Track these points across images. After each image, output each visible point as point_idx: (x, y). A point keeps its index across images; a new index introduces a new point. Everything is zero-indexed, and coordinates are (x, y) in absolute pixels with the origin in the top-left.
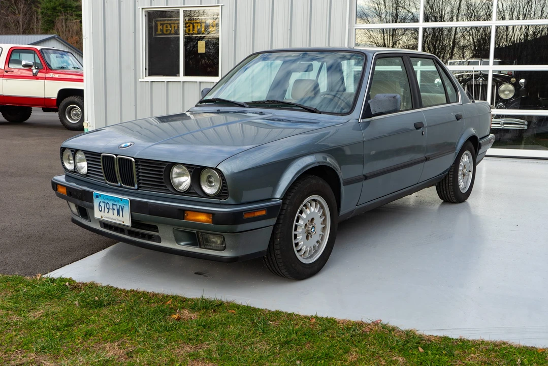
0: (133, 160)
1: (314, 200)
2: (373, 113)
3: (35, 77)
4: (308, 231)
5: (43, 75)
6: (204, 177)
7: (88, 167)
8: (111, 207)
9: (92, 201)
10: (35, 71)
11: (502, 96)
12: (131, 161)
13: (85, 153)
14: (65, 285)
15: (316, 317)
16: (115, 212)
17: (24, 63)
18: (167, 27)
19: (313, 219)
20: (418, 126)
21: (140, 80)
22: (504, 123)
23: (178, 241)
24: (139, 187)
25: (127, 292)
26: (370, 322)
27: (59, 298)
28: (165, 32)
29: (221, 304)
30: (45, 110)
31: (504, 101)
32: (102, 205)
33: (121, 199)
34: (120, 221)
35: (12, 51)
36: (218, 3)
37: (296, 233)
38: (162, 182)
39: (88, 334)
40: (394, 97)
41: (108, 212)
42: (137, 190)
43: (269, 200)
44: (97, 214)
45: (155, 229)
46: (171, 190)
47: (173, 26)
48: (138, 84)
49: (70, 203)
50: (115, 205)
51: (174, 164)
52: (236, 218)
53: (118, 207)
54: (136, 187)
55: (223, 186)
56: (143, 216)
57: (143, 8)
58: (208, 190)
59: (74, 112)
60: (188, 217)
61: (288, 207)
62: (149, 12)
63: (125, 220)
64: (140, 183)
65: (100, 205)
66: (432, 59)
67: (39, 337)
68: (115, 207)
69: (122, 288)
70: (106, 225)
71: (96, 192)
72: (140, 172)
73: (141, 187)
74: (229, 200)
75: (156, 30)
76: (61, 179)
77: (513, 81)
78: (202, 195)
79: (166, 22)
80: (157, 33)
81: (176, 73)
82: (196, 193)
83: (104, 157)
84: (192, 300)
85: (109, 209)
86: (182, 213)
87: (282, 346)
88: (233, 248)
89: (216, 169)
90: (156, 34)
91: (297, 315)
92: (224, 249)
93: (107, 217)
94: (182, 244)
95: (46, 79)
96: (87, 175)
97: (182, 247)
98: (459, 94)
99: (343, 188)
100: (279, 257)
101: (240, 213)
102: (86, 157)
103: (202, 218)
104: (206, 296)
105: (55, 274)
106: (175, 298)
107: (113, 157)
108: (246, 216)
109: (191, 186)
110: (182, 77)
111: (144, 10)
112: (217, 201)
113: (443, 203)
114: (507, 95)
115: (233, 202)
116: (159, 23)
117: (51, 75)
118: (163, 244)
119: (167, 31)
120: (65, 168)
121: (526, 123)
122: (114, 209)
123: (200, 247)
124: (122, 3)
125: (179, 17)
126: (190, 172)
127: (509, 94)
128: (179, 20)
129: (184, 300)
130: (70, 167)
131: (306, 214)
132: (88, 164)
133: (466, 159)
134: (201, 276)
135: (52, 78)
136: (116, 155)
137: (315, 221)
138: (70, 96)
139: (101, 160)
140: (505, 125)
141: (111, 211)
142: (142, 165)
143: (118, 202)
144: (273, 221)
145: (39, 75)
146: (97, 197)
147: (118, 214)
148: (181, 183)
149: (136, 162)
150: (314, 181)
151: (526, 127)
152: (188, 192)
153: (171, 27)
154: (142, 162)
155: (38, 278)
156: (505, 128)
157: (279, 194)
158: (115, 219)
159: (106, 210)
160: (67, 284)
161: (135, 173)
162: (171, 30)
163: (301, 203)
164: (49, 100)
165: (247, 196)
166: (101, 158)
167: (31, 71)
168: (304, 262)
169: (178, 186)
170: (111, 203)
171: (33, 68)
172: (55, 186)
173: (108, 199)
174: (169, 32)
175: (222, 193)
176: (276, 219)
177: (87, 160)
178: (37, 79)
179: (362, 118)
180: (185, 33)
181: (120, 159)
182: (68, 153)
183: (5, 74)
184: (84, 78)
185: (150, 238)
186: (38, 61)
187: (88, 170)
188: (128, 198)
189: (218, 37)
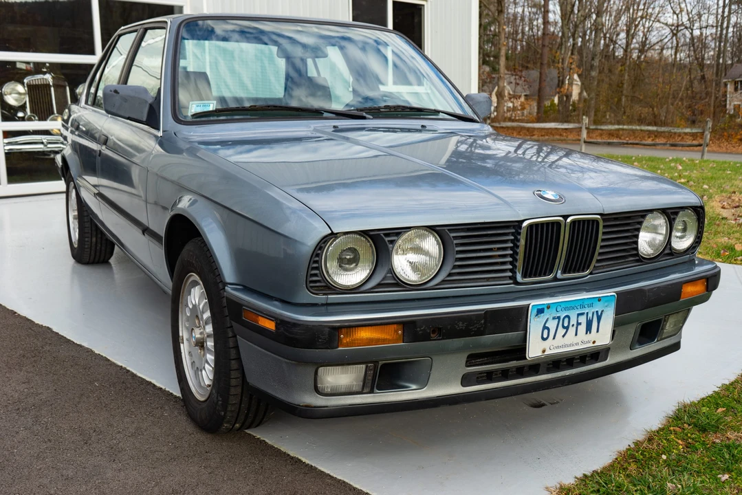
0: (600, 219)
8: (573, 321)
9: (525, 326)
12: (597, 221)
16: (583, 328)
32: (552, 325)
33: (599, 299)
34: (588, 342)
41: (563, 336)
44: (536, 349)
46: (641, 258)
50: (583, 314)
51: (650, 213)
53: (590, 315)
60: (685, 293)
65: (545, 327)
68: (583, 320)
71: (534, 303)
83: (531, 226)
85: (567, 328)
93: (557, 347)
122: (579, 324)
136: (568, 217)
139: (520, 236)
141: (572, 330)
143: (591, 305)
146: (539, 312)
149: (603, 221)
158: (577, 344)
159: (561, 331)
170: (573, 315)
173: (566, 309)
181: (575, 222)
188: (611, 292)
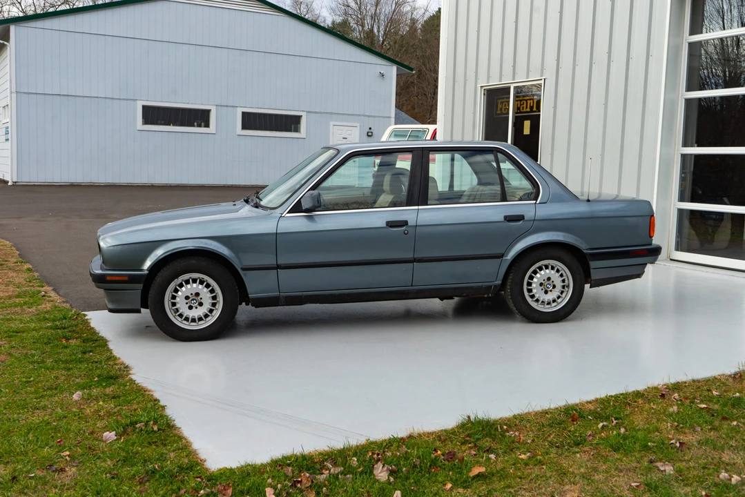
1: (199, 278)
2: (303, 208)
18: (505, 105)
19: (197, 294)
20: (396, 224)
28: (503, 111)
36: (542, 75)
37: (173, 301)
43: (137, 270)
57: (482, 87)
62: (487, 90)
75: (497, 110)
79: (505, 99)
90: (496, 114)
98: (541, 191)
99: (242, 273)
101: (104, 275)
108: (108, 278)
111: (482, 89)
116: (499, 101)
119: (505, 109)
124: (467, 82)
125: (510, 94)
128: (510, 97)
131: (186, 288)
137: (201, 296)
153: (509, 105)
157: (146, 267)
162: (508, 110)
176: (143, 285)
179: (288, 213)
189: (540, 115)
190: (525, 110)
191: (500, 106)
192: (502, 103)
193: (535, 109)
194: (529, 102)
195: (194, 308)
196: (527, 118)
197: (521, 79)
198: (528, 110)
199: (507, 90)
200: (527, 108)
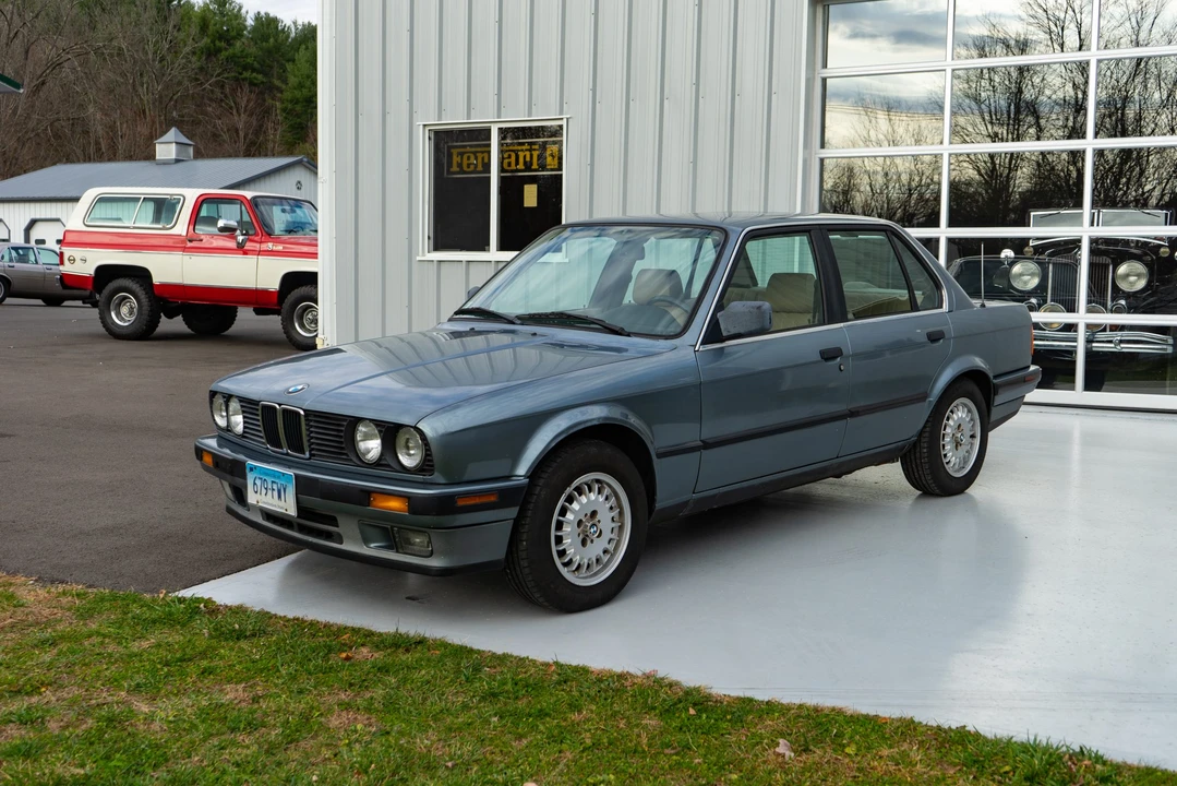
0: (302, 412)
1: (598, 481)
2: (725, 334)
3: (241, 249)
4: (584, 532)
5: (257, 246)
6: (401, 440)
7: (245, 422)
8: (270, 487)
9: (245, 477)
10: (240, 238)
11: (1123, 286)
12: (299, 413)
13: (241, 401)
14: (198, 607)
15: (556, 663)
16: (276, 493)
17: (221, 223)
18: (469, 158)
19: (594, 514)
20: (830, 355)
21: (418, 258)
22: (1121, 342)
23: (366, 541)
24: (311, 455)
25: (289, 620)
26: (639, 674)
27: (183, 626)
28: (465, 168)
29: (421, 641)
30: (258, 312)
31: (1127, 296)
32: (258, 482)
33: (283, 474)
34: (282, 508)
35: (202, 201)
36: (561, 112)
37: (559, 534)
38: (342, 448)
39: (205, 672)
40: (759, 308)
41: (266, 495)
42: (310, 459)
43: (508, 478)
44: (252, 498)
45: (333, 521)
46: (355, 459)
47: (480, 156)
48: (415, 266)
49: (224, 482)
50: (275, 482)
51: (358, 420)
52: (445, 505)
53: (279, 486)
54: (307, 455)
55: (427, 455)
56: (313, 501)
57: (425, 125)
58: (406, 461)
59: (310, 316)
60: (374, 503)
61: (541, 490)
62: (437, 133)
63: (288, 506)
64: (313, 449)
65: (255, 484)
66: (885, 231)
67: (138, 672)
68: (275, 487)
69: (282, 615)
70: (269, 516)
71: (251, 462)
72: (312, 432)
73: (314, 455)
74: (437, 477)
75: (450, 164)
76: (212, 443)
77: (1165, 252)
78: (398, 468)
79: (468, 149)
80: (452, 170)
81: (482, 245)
82: (388, 466)
83: (264, 407)
84: (381, 634)
85: (267, 489)
86: (365, 496)
87: (483, 699)
88: (445, 553)
89: (416, 428)
90: (449, 172)
91: (532, 660)
92: (431, 554)
93: (264, 502)
94: (372, 545)
95: (259, 253)
96: (243, 436)
97: (372, 550)
98: (945, 293)
99: (657, 463)
100: (527, 571)
101: (452, 497)
102: (242, 406)
103: (395, 505)
104: (402, 630)
105: (187, 593)
106: (356, 631)
107: (275, 408)
108: (461, 503)
109: (382, 454)
110: (494, 254)
111: (427, 129)
112: (419, 477)
113: (920, 496)
114: (1132, 284)
115: (443, 481)
116: (455, 151)
117: (270, 246)
118: (347, 546)
119: (469, 166)
120: (216, 424)
121: (1171, 341)
122: (273, 490)
123: (397, 552)
124: (388, 116)
125: (490, 140)
126: (380, 432)
127: (1137, 281)
128: (489, 145)
129: (370, 634)
130: (221, 422)
131: (580, 503)
132: (244, 417)
133: (961, 415)
134: (414, 603)
135: (272, 251)
136: (280, 405)
137: (598, 517)
138: (302, 286)
139: (260, 412)
140: (1122, 345)
141: (270, 492)
142: (315, 421)
143: (279, 478)
144: (513, 512)
145: (249, 246)
146: (251, 470)
147: (279, 497)
148: (368, 451)
149: (306, 415)
150: (593, 450)
151: (1170, 350)
152: (378, 464)
153: (476, 158)
154: (315, 416)
155: (161, 596)
156: (1124, 350)
157: (522, 469)
158: (275, 506)
159: (264, 491)
160: (202, 605)
161: (304, 432)
162: (476, 166)
163: (569, 485)
164: (265, 292)
165: (474, 470)
166: (260, 408)
167: (235, 238)
168: (577, 584)
169: (364, 455)
170: (269, 480)
171: (238, 232)
172: (200, 452)
173: (265, 474)
174: (472, 167)
175: (426, 466)
176: (517, 508)
177: (243, 412)
178: (245, 253)
179: (703, 343)
180: (502, 169)
181: (285, 411)
182: (219, 400)
183: (189, 244)
184: (320, 250)
185: (329, 536)
186: (246, 218)
187: (245, 427)
188: (290, 472)
189: (561, 175)
190: (513, 167)
191: (456, 159)
192: (462, 154)
193: (535, 166)
194: (521, 154)
195: (589, 542)
196: (532, 180)
197: (517, 116)
198: (521, 166)
199: (484, 134)
200: (517, 163)
